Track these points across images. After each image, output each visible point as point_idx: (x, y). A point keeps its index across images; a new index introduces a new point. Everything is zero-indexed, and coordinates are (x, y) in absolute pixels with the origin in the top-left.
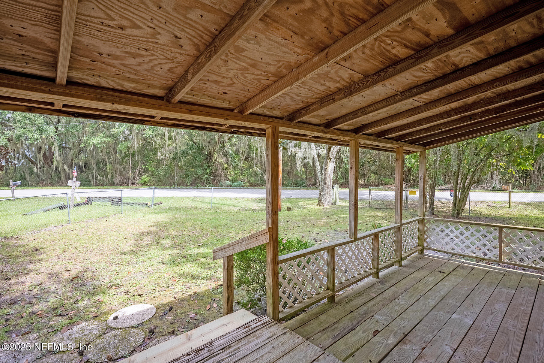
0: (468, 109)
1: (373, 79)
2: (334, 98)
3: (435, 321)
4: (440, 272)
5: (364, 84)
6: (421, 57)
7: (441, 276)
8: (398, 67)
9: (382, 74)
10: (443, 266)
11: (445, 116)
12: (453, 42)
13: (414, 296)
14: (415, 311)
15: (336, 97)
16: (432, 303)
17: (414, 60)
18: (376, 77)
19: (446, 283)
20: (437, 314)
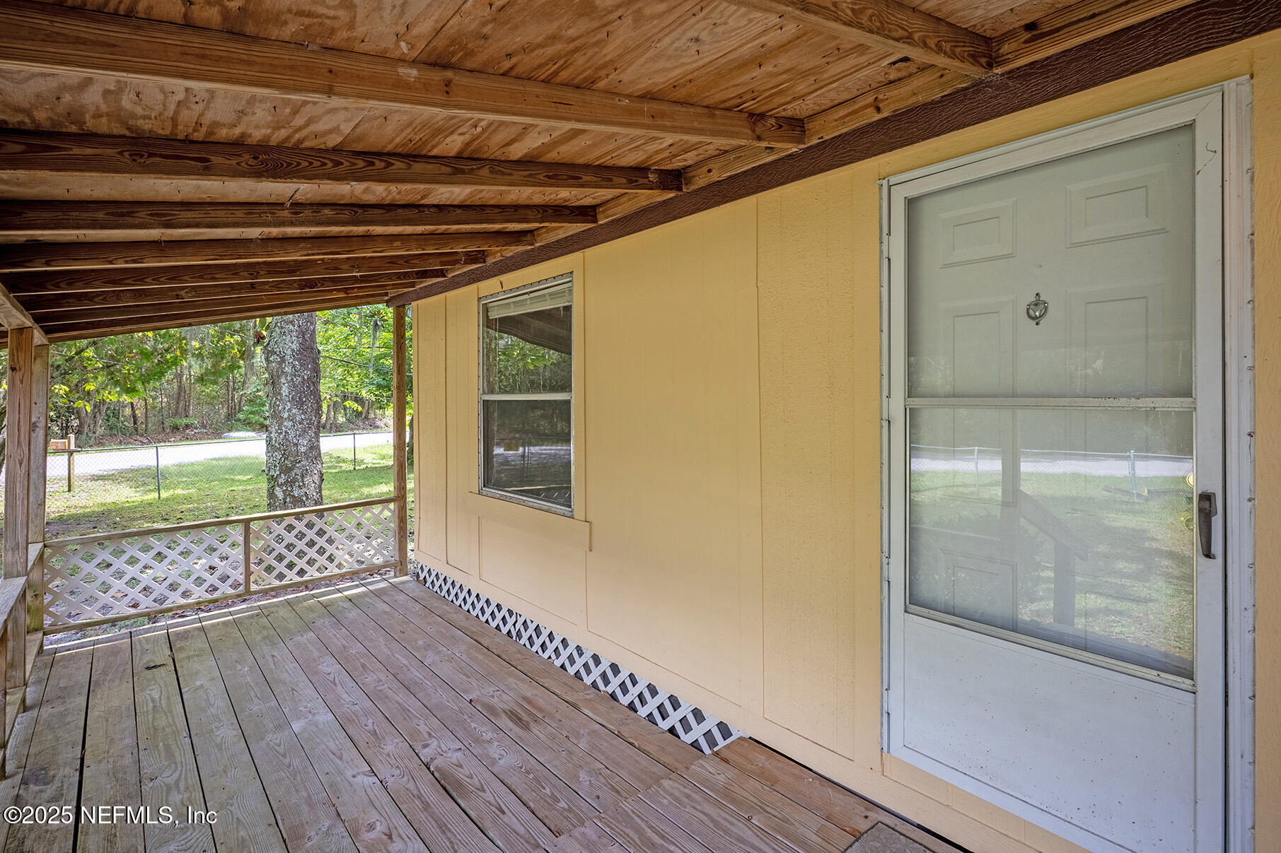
0: (294, 271)
1: (355, 164)
2: (208, 160)
3: (281, 758)
4: (148, 668)
5: (325, 164)
6: (462, 172)
7: (166, 674)
8: (418, 167)
9: (379, 164)
10: (137, 654)
11: (245, 274)
12: (510, 174)
13: (174, 747)
14: (225, 772)
15: (216, 160)
16: (228, 733)
17: (449, 170)
18: (361, 164)
19: (198, 683)
20: (268, 744)
